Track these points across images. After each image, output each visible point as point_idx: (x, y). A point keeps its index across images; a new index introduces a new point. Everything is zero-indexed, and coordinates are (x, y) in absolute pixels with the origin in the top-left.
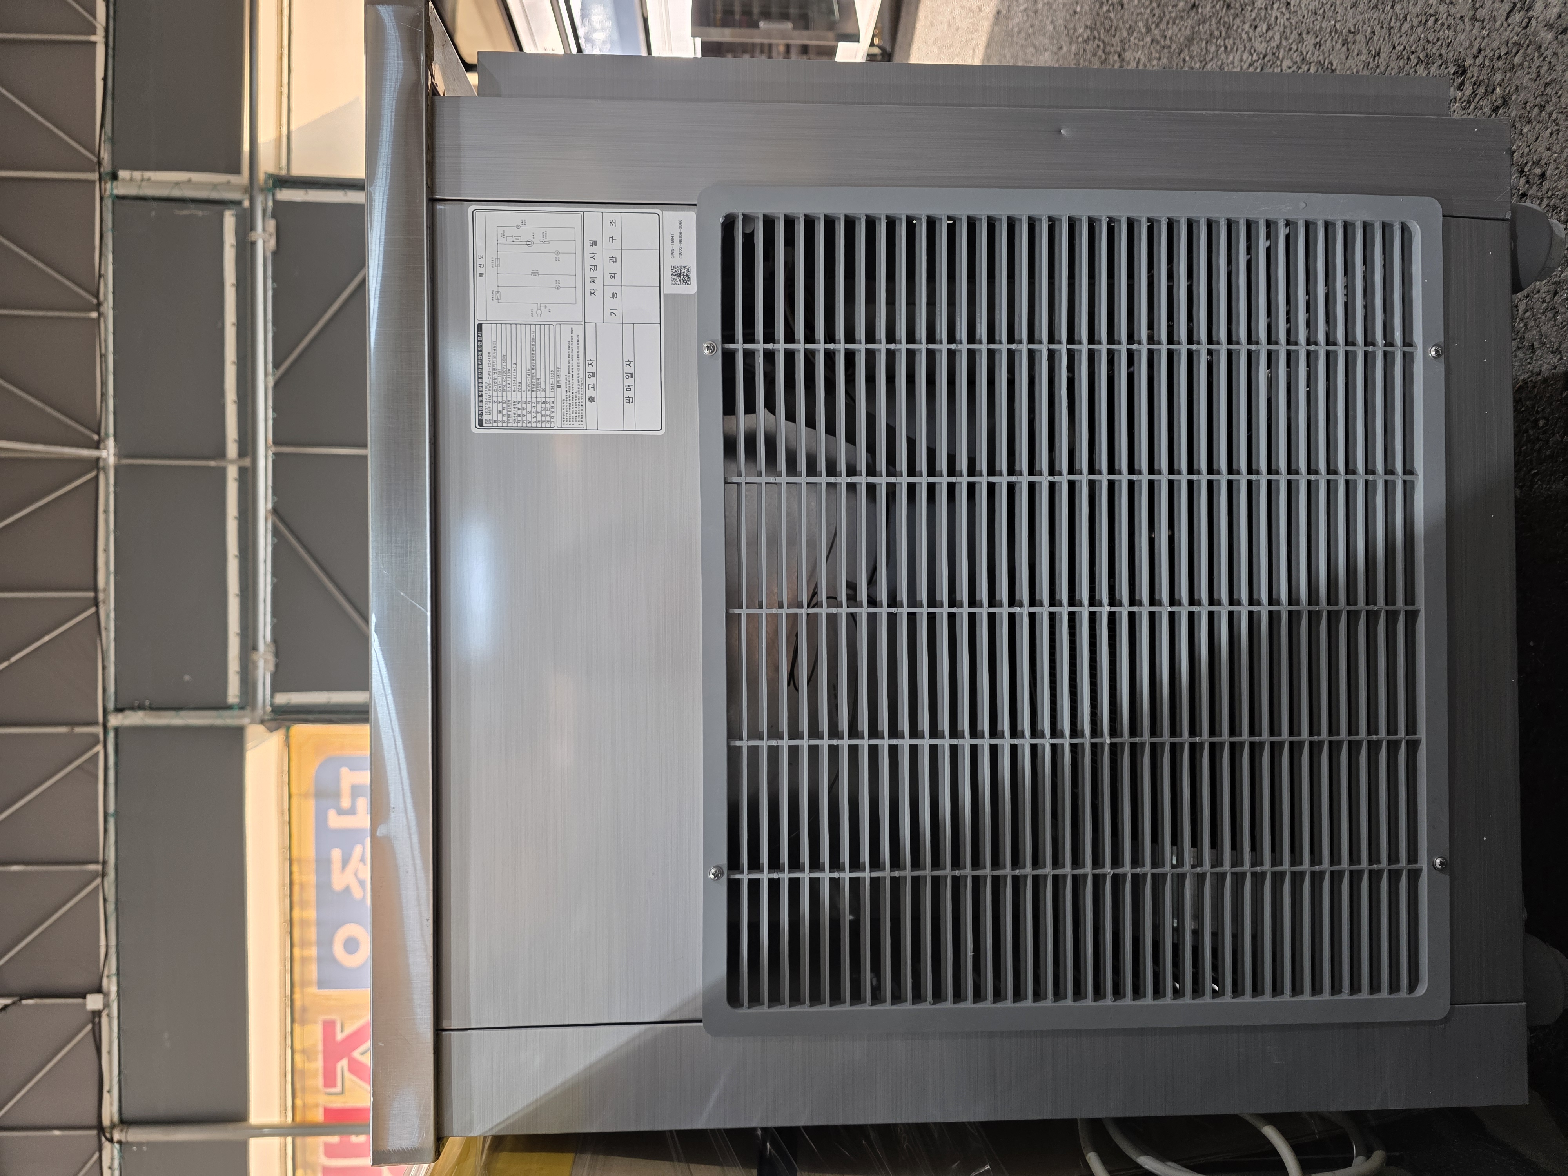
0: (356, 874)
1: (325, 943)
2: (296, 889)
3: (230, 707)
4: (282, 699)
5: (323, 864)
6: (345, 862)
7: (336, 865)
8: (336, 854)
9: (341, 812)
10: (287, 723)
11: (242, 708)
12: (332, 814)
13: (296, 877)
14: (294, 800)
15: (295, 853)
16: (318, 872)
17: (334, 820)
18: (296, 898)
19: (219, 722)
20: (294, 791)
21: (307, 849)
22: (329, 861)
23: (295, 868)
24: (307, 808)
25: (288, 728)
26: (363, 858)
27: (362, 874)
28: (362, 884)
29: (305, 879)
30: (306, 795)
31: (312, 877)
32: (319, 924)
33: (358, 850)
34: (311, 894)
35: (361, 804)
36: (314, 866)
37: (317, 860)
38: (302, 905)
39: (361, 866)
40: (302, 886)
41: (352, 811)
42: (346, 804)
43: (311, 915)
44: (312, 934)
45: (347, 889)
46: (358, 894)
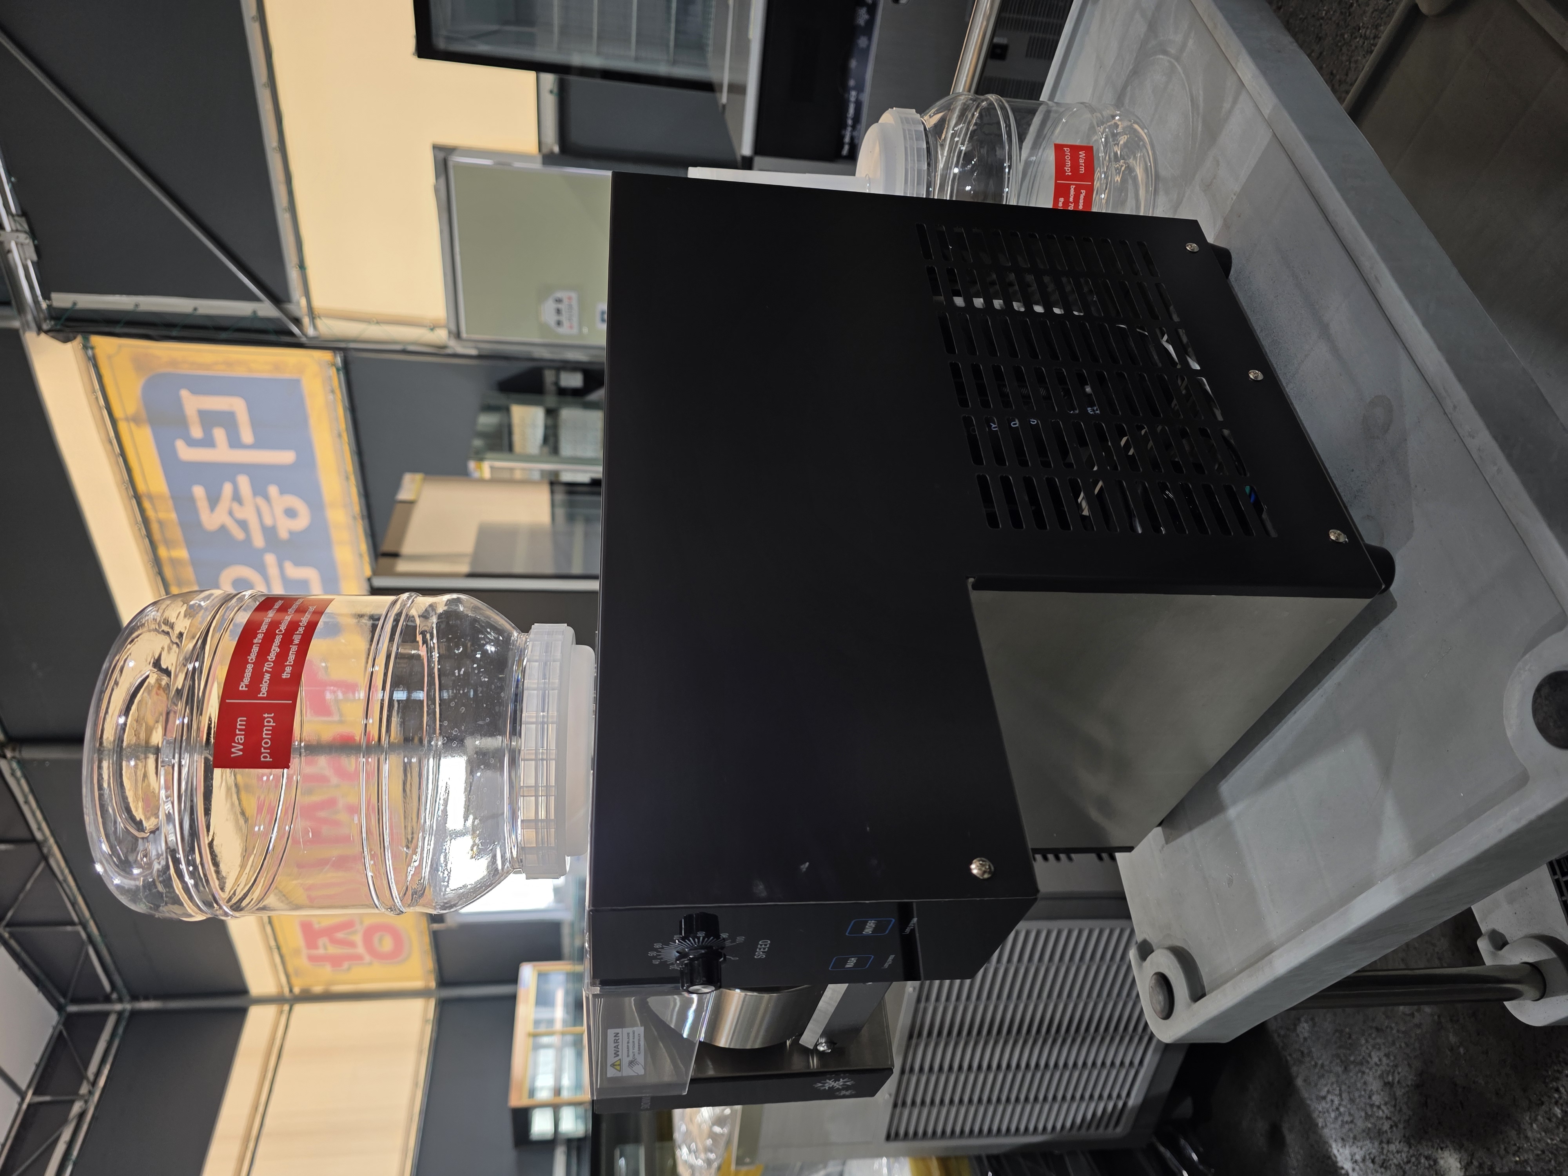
0: (231, 513)
2: (155, 527)
4: (62, 300)
5: (183, 501)
6: (214, 501)
7: (202, 504)
8: (199, 492)
9: (192, 443)
10: (82, 334)
12: (180, 445)
13: (150, 513)
14: (123, 427)
15: (141, 487)
16: (177, 509)
17: (185, 453)
18: (156, 536)
20: (118, 413)
21: (156, 484)
22: (192, 500)
23: (147, 505)
25: (86, 340)
26: (237, 497)
27: (240, 514)
28: (243, 525)
29: (162, 515)
30: (135, 419)
31: (173, 516)
32: (195, 562)
33: (228, 488)
34: (176, 533)
35: (219, 434)
36: (170, 503)
37: (173, 497)
38: (169, 544)
39: (235, 506)
40: (161, 523)
41: (208, 442)
42: (197, 432)
43: (182, 553)
44: (189, 574)
45: (222, 531)
46: (238, 534)
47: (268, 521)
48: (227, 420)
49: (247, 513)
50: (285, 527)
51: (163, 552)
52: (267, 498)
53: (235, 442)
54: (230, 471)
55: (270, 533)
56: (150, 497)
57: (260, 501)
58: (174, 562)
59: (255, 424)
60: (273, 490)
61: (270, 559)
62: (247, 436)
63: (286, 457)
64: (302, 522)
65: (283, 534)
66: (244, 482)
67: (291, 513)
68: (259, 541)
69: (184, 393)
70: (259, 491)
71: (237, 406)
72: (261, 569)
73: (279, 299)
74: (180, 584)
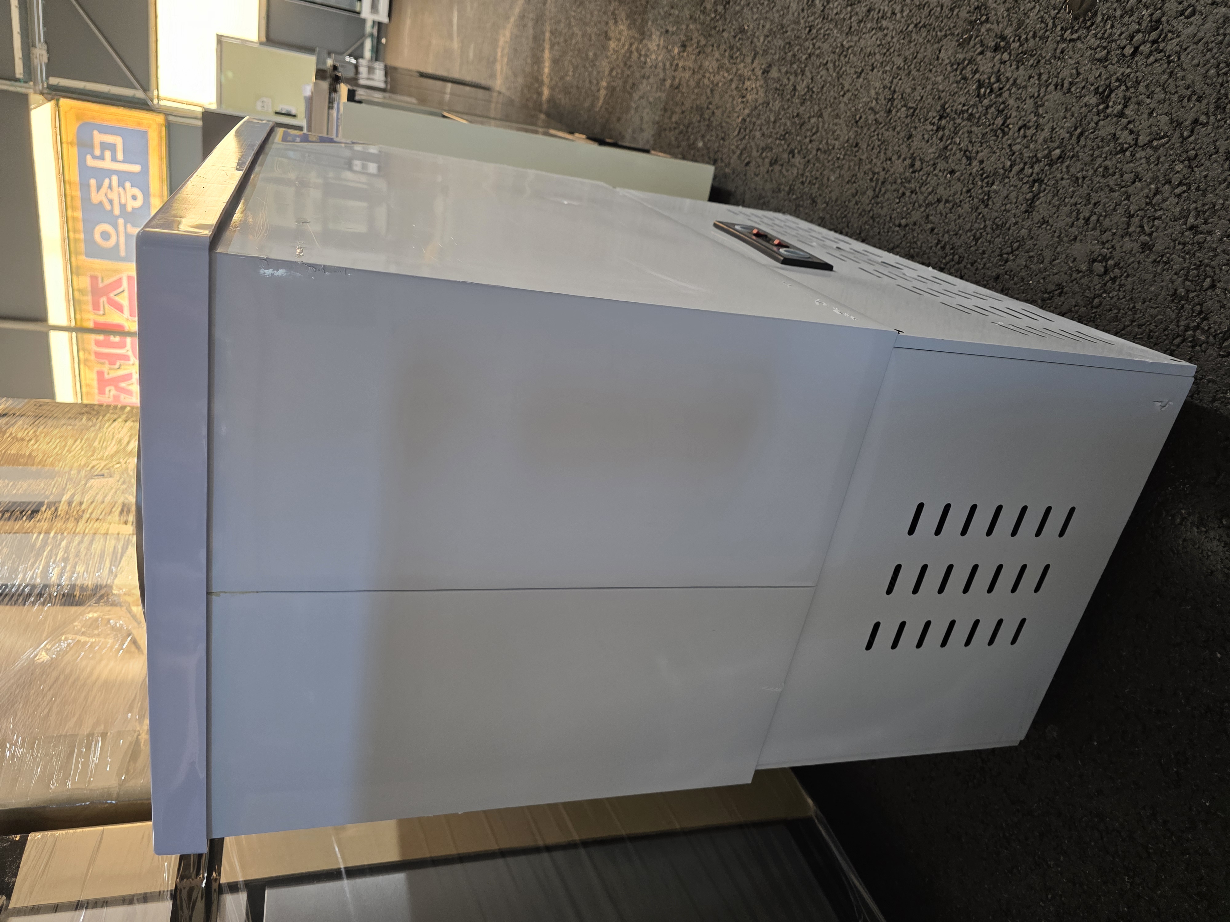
0: (106, 195)
1: (89, 232)
2: (69, 199)
3: (18, 80)
4: (53, 81)
5: (85, 186)
6: (99, 188)
7: (93, 189)
8: (93, 182)
9: (94, 157)
10: (56, 97)
11: (26, 82)
12: (89, 157)
13: (68, 191)
14: (64, 146)
15: (67, 178)
16: (82, 191)
17: (91, 162)
18: (69, 203)
19: (12, 89)
20: (64, 140)
21: (74, 175)
22: (88, 186)
23: (68, 187)
24: (72, 153)
25: (58, 101)
26: (110, 187)
27: (110, 196)
28: (111, 202)
29: (73, 193)
30: (71, 144)
31: (78, 194)
32: (84, 221)
33: (107, 181)
34: (78, 203)
35: (108, 154)
36: (79, 187)
37: (81, 184)
38: (74, 209)
39: (109, 191)
40: (72, 197)
41: (102, 158)
42: (97, 152)
43: (79, 214)
44: (80, 226)
45: (101, 203)
46: (108, 207)
47: (123, 201)
48: (112, 148)
49: (114, 196)
50: (131, 205)
51: (70, 213)
52: (124, 188)
53: (114, 159)
54: (110, 173)
55: (123, 207)
56: (70, 183)
57: (121, 190)
58: (74, 219)
59: (125, 151)
60: (128, 185)
61: (121, 221)
62: (120, 156)
63: (136, 168)
64: (138, 203)
65: (129, 208)
66: (115, 178)
67: (134, 198)
68: (117, 211)
69: (96, 133)
70: (121, 185)
71: (118, 141)
72: (115, 226)
73: (146, 89)
74: (75, 231)
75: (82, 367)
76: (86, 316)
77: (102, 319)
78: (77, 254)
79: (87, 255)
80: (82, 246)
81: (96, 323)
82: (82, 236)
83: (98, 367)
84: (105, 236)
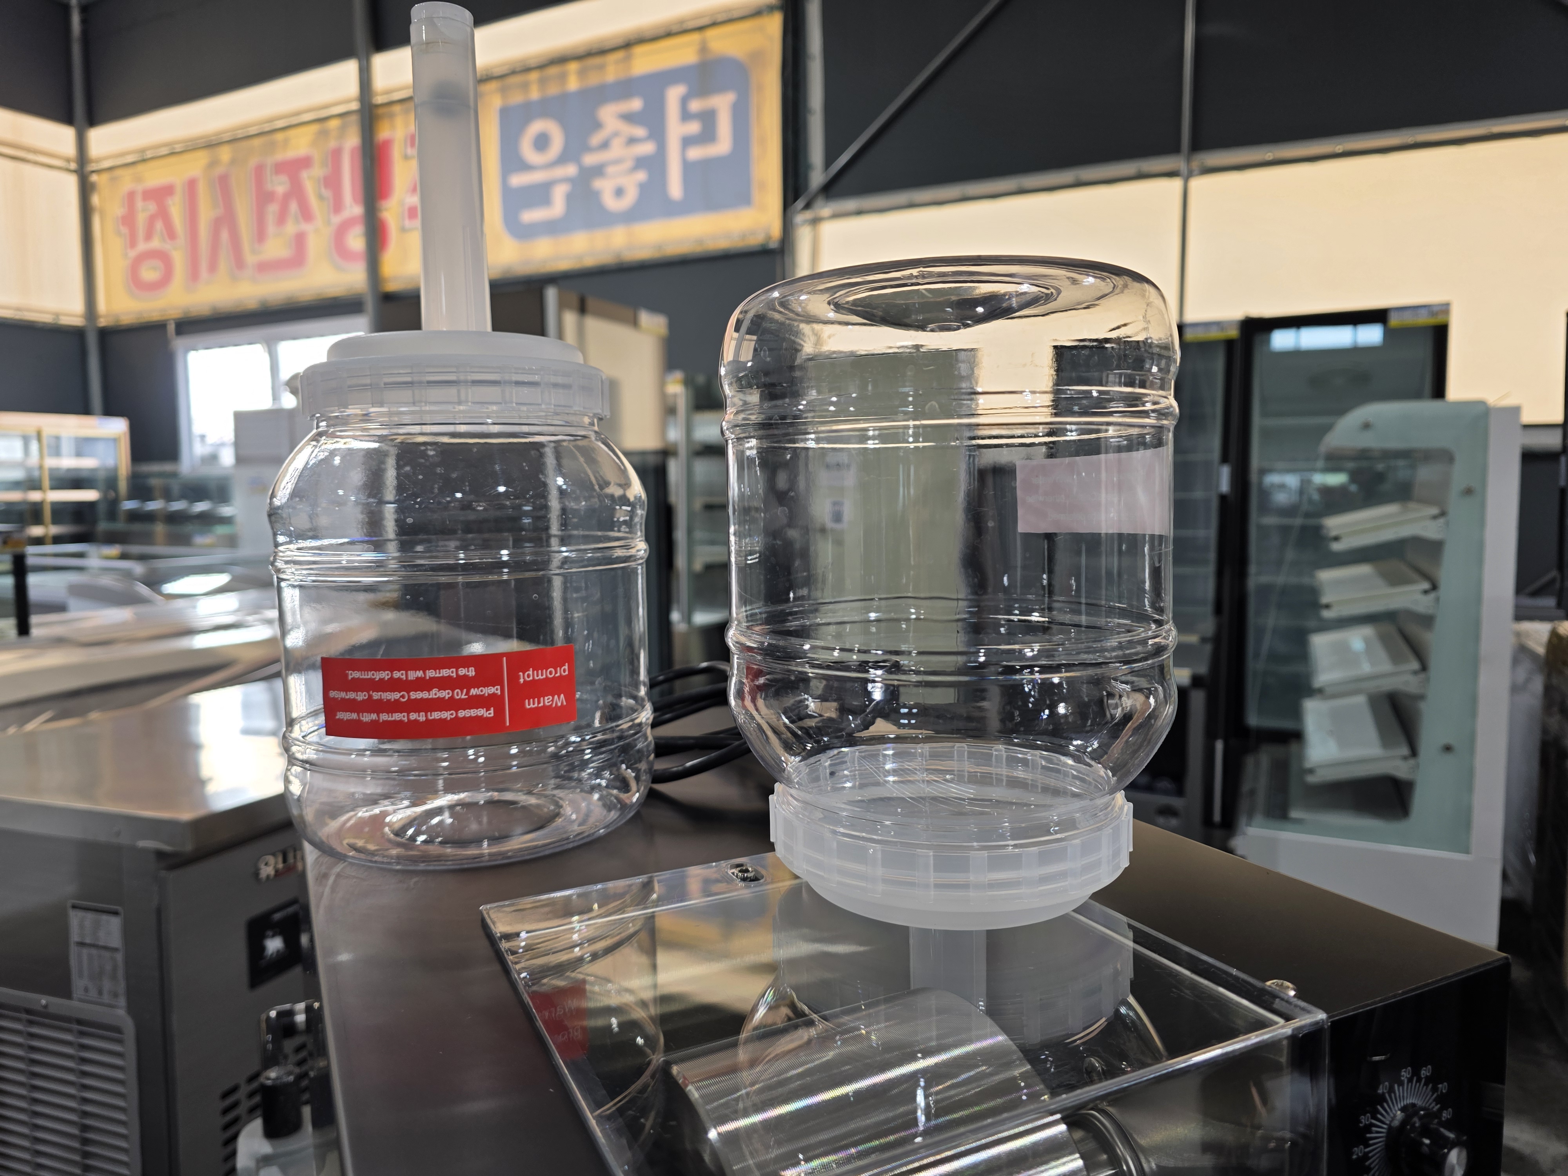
0: (616, 134)
1: (543, 108)
2: (599, 60)
5: (626, 88)
6: (629, 118)
7: (624, 107)
8: (636, 104)
9: (684, 101)
10: (783, 6)
12: (681, 89)
13: (612, 58)
14: (697, 36)
15: (639, 50)
16: (616, 84)
17: (674, 94)
18: (590, 61)
20: (711, 33)
22: (629, 96)
23: (620, 55)
24: (685, 54)
25: (778, 8)
26: (632, 141)
27: (616, 143)
28: (605, 145)
29: (610, 68)
30: (703, 49)
31: (610, 79)
32: (565, 97)
33: (640, 132)
34: (594, 80)
35: (694, 128)
36: (624, 77)
37: (630, 81)
38: (582, 73)
39: (624, 139)
40: (602, 67)
41: (686, 116)
43: (573, 84)
44: (553, 90)
45: (597, 125)
46: (596, 139)
47: (610, 170)
48: (708, 135)
49: (617, 149)
50: (605, 186)
51: (573, 67)
52: (634, 169)
53: (687, 142)
54: (658, 136)
55: (598, 171)
56: (628, 58)
57: (629, 164)
58: (563, 77)
59: (707, 164)
60: (641, 176)
61: (571, 170)
62: (695, 153)
63: (675, 189)
64: (611, 203)
65: (598, 184)
66: (647, 148)
67: (619, 192)
68: (590, 160)
69: (732, 96)
70: (641, 163)
71: (723, 145)
72: (562, 159)
73: (830, 190)
74: (542, 82)
75: (315, 128)
76: (399, 121)
77: (397, 153)
78: (504, 91)
79: (505, 112)
80: (517, 98)
81: (387, 145)
82: (535, 94)
83: (317, 156)
84: (542, 142)
